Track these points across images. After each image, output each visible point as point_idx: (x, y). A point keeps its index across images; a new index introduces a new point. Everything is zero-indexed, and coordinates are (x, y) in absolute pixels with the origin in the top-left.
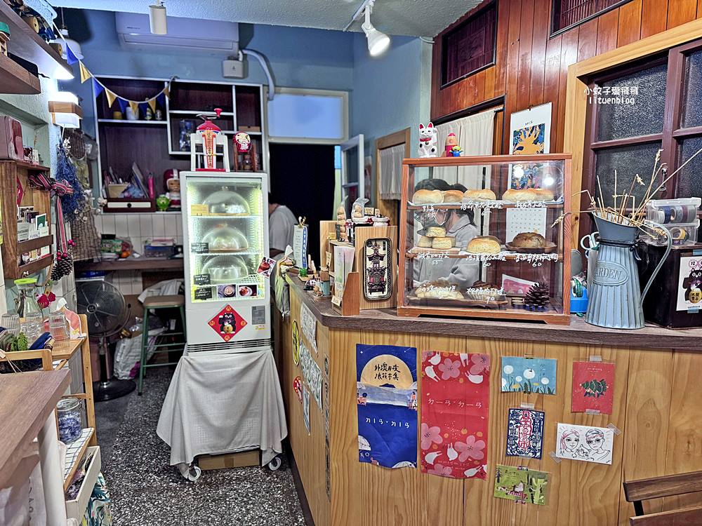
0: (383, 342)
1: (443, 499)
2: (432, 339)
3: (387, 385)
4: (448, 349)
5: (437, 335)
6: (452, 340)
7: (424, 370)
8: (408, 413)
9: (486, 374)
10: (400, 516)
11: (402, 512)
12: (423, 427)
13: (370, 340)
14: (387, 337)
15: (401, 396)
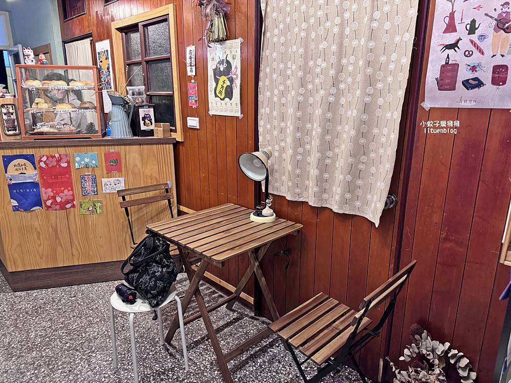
0: (16, 153)
1: (58, 221)
2: (41, 149)
3: (21, 173)
4: (50, 153)
5: (43, 147)
6: (51, 149)
7: (39, 164)
8: (35, 185)
9: (68, 162)
10: (39, 233)
11: (39, 230)
12: (43, 190)
13: (9, 153)
14: (18, 150)
15: (30, 178)
